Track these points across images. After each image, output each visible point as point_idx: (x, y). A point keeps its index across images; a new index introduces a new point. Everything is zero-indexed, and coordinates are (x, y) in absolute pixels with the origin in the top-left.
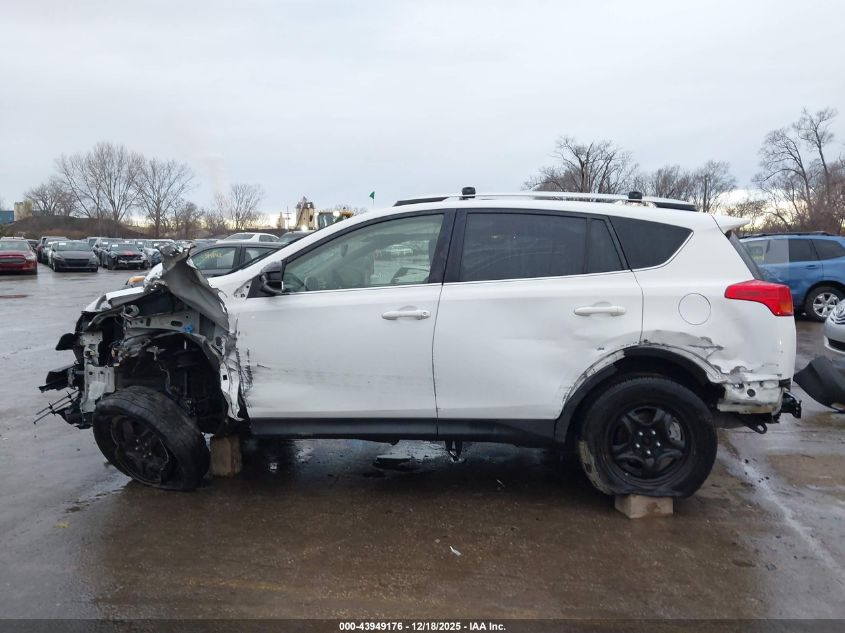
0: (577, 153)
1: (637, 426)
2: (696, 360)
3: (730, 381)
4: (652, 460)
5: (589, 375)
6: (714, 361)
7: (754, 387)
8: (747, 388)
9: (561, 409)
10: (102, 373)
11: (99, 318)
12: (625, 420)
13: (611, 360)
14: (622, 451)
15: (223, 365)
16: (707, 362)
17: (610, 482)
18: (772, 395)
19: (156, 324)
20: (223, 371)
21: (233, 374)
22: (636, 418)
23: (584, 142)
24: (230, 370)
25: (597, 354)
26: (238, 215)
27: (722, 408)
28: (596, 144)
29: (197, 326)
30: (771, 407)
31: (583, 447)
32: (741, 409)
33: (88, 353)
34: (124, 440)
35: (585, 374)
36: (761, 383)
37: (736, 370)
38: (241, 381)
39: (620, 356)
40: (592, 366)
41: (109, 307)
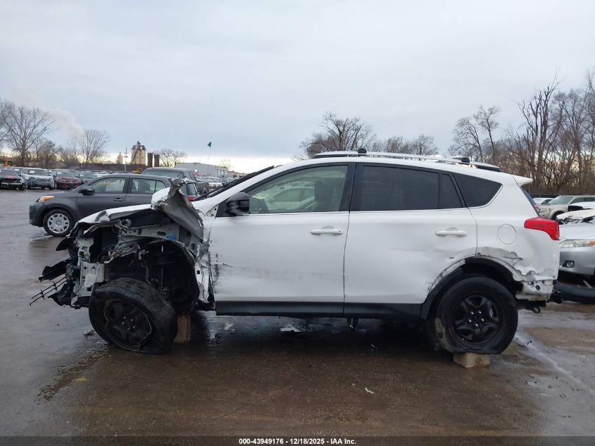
0: (337, 124)
1: (471, 308)
2: (507, 267)
3: (526, 280)
4: (479, 330)
5: (444, 275)
6: (518, 267)
7: (540, 284)
8: (535, 284)
9: (426, 297)
10: (94, 268)
11: (94, 228)
12: (463, 304)
13: (458, 265)
14: (462, 324)
15: (197, 264)
16: (513, 268)
17: (454, 344)
18: (548, 289)
19: (145, 233)
20: (197, 268)
21: (204, 270)
22: (470, 303)
23: (342, 117)
24: (202, 267)
25: (448, 262)
26: (88, 153)
27: (519, 297)
28: (350, 120)
29: (178, 235)
30: (545, 297)
31: (438, 322)
32: (530, 298)
33: (82, 253)
34: (114, 317)
35: (441, 275)
36: (543, 281)
37: (530, 273)
38: (210, 275)
39: (463, 263)
40: (446, 270)
41: (108, 219)
